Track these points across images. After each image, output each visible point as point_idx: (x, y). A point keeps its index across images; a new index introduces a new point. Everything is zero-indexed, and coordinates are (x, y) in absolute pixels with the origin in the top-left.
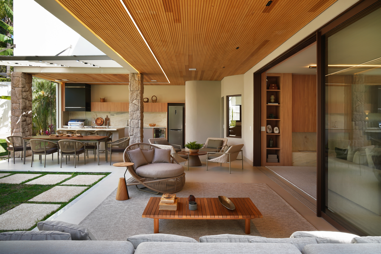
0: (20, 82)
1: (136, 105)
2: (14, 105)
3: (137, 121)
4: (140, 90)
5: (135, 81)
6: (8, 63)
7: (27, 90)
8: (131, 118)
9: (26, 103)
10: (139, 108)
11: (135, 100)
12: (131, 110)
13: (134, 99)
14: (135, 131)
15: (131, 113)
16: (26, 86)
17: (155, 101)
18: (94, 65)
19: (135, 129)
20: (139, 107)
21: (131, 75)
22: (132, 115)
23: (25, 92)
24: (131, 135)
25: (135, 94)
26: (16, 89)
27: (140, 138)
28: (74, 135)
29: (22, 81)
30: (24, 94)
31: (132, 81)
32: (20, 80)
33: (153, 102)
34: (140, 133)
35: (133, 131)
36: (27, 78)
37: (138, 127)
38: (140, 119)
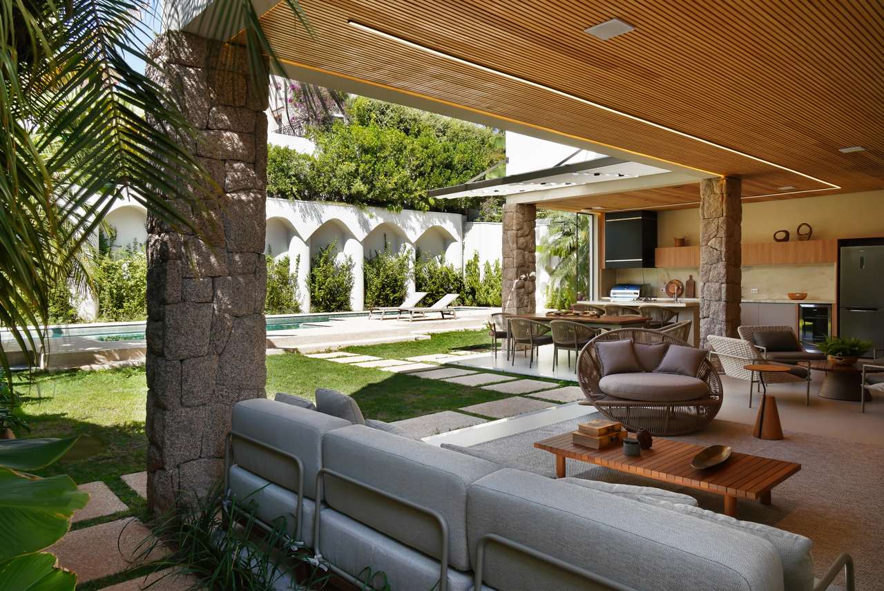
0: (515, 221)
1: (715, 251)
2: (506, 259)
3: (716, 286)
4: (724, 215)
5: (712, 195)
6: (483, 192)
7: (527, 233)
8: (704, 278)
9: (524, 256)
10: (723, 256)
11: (714, 239)
12: (704, 262)
13: (712, 237)
14: (713, 308)
15: (703, 267)
16: (525, 227)
17: (807, 236)
18: (620, 175)
19: (713, 304)
20: (723, 253)
21: (705, 183)
22: (707, 272)
23: (522, 236)
24: (704, 318)
25: (713, 226)
26: (509, 232)
27: (723, 323)
28: (586, 313)
29: (516, 218)
30: (522, 240)
31: (706, 197)
32: (515, 216)
33: (802, 240)
34: (724, 313)
35: (708, 308)
36: (526, 213)
37: (720, 300)
38: (724, 280)
